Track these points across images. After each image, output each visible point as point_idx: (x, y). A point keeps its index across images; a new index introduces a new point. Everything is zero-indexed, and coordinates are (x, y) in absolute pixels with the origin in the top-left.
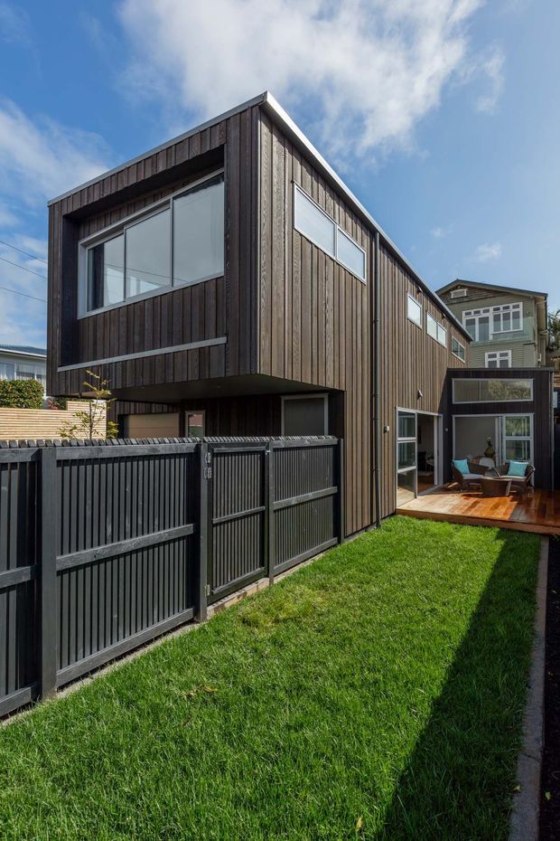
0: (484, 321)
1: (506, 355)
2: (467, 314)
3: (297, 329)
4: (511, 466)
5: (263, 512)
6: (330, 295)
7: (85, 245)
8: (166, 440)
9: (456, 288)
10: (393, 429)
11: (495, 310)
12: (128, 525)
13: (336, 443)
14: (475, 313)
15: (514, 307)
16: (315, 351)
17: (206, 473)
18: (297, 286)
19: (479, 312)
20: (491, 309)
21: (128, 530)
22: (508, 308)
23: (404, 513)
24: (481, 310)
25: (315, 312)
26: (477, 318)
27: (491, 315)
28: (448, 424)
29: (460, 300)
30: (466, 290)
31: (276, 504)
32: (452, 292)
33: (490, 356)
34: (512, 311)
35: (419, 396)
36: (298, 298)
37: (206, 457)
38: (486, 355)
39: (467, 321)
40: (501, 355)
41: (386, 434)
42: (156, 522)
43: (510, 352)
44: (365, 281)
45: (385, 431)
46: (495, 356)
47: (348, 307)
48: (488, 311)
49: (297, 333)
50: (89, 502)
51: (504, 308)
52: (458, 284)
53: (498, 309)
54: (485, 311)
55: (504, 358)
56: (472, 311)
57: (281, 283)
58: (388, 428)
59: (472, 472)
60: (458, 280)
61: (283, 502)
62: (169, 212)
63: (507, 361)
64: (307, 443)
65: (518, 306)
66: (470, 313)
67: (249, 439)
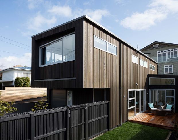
0: (164, 55)
1: (171, 66)
2: (159, 52)
3: (95, 74)
4: (167, 106)
5: (85, 124)
6: (105, 62)
7: (41, 48)
8: (59, 108)
9: (155, 44)
10: (127, 96)
11: (168, 51)
12: (50, 129)
13: (107, 103)
14: (162, 52)
15: (175, 50)
16: (100, 79)
17: (69, 115)
18: (95, 62)
19: (163, 52)
20: (167, 51)
21: (50, 130)
22: (173, 50)
23: (130, 121)
24: (164, 51)
25: (100, 68)
26: (162, 54)
27: (167, 53)
28: (148, 92)
29: (156, 48)
30: (158, 45)
31: (88, 121)
32: (154, 45)
33: (166, 67)
34: (174, 51)
35: (136, 85)
36: (95, 65)
37: (69, 112)
38: (165, 66)
39: (159, 54)
40: (170, 66)
41: (124, 98)
42: (57, 128)
43: (173, 65)
44: (117, 55)
45: (124, 97)
46: (167, 66)
47: (111, 64)
48: (166, 51)
49: (95, 75)
50: (41, 125)
51: (171, 50)
52: (156, 43)
53: (169, 51)
54: (165, 51)
55: (170, 67)
56: (161, 51)
57: (90, 63)
58: (125, 97)
59: (154, 107)
60: (155, 42)
61: (91, 121)
62: (62, 41)
63: (172, 68)
64: (98, 104)
65: (176, 50)
66: (160, 52)
67: (81, 105)
